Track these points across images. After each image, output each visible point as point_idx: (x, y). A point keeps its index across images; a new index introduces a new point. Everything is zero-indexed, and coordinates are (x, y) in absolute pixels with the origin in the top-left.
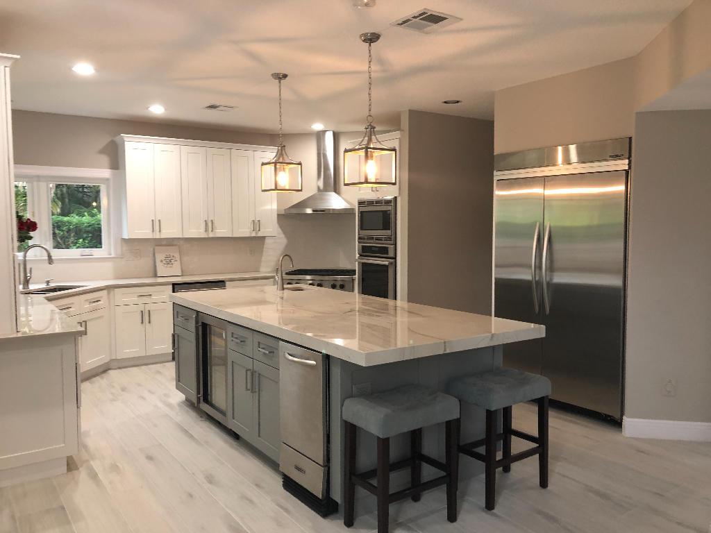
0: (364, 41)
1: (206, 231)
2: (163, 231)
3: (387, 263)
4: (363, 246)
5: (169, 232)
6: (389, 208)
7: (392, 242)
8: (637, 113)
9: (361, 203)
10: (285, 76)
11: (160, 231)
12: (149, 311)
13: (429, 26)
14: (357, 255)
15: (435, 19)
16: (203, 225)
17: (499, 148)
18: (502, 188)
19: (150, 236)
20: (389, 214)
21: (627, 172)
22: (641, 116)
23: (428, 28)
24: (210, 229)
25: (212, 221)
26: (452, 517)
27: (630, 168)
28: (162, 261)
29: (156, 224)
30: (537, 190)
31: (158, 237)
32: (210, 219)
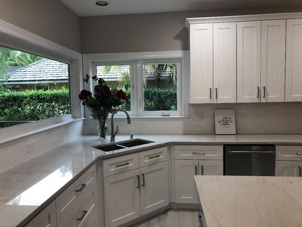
1: (258, 97)
2: (219, 97)
5: (225, 98)
11: (216, 98)
12: (202, 167)
16: (256, 91)
19: (208, 102)
24: (262, 95)
25: (264, 87)
28: (220, 122)
29: (213, 92)
31: (215, 102)
32: (262, 86)
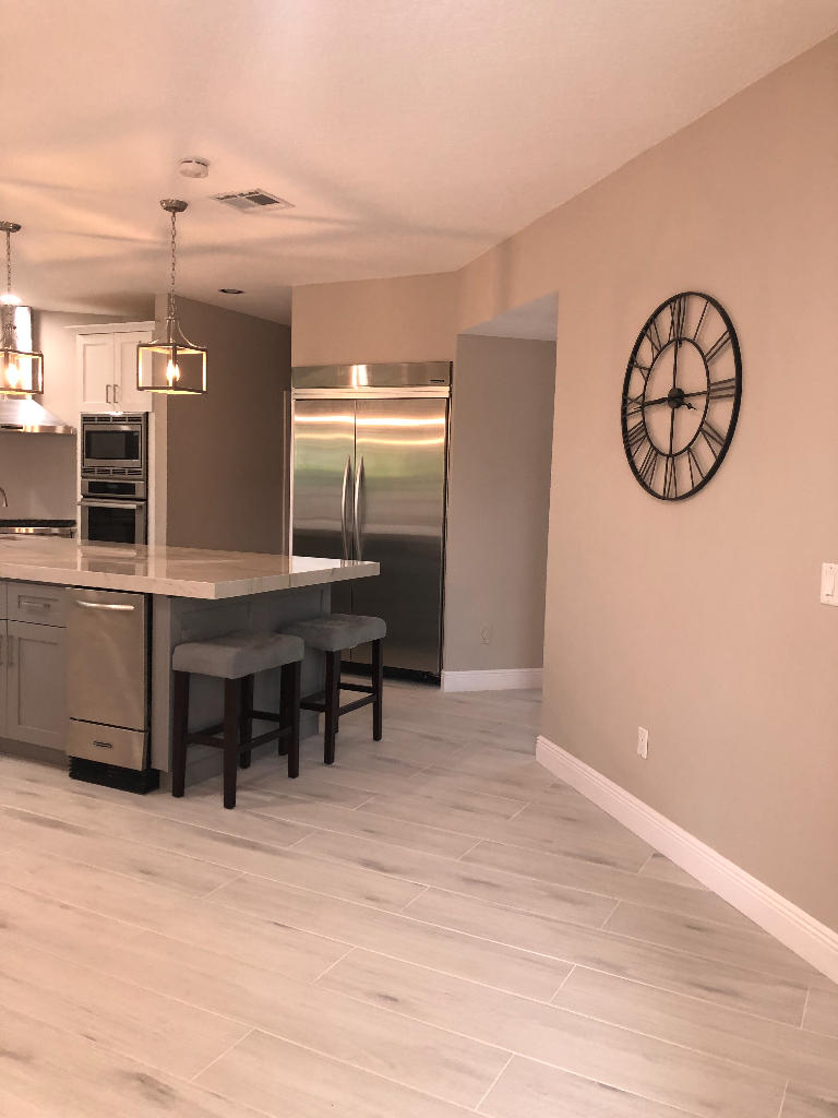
0: (166, 209)
3: (134, 506)
4: (90, 483)
6: (138, 428)
7: (141, 477)
8: (459, 335)
9: (86, 419)
10: (17, 228)
13: (253, 206)
14: (80, 497)
15: (262, 200)
17: (297, 360)
18: (301, 411)
20: (137, 437)
21: (448, 399)
22: (464, 339)
23: (251, 209)
26: (293, 773)
27: (451, 395)
30: (346, 418)
